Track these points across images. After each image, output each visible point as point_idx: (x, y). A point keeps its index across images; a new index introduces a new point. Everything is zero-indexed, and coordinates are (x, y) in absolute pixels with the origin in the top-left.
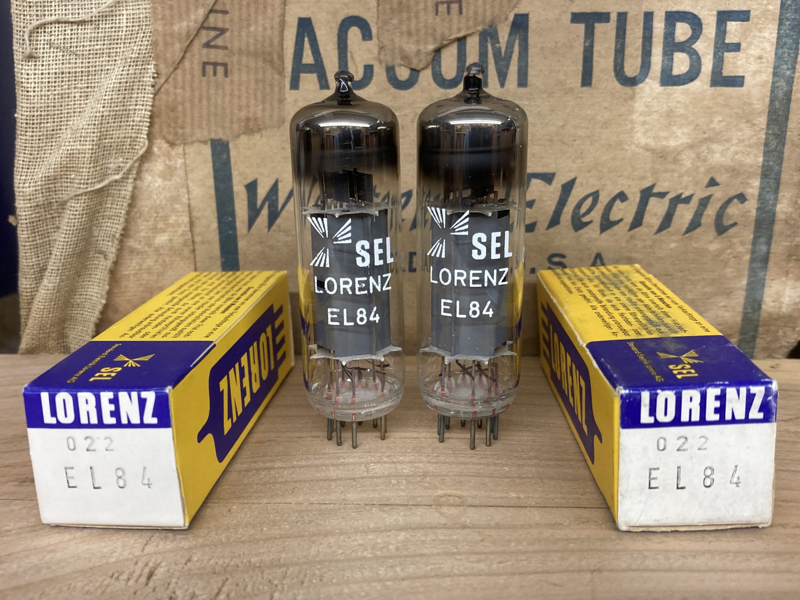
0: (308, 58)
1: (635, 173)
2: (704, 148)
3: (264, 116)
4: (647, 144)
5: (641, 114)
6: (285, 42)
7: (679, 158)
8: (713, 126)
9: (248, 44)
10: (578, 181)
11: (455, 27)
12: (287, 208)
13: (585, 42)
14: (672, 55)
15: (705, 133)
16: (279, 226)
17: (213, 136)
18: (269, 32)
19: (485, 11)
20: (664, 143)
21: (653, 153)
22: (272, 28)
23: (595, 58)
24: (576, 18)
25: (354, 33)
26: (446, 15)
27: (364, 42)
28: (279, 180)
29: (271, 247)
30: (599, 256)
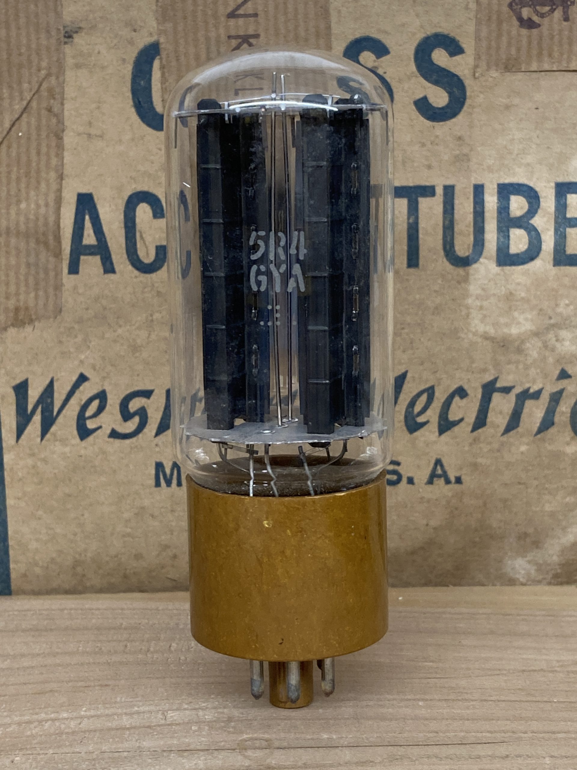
0: (89, 238)
1: (474, 365)
2: (551, 336)
3: (37, 304)
4: (485, 332)
5: (477, 298)
6: (61, 221)
7: (523, 347)
8: (560, 310)
9: (17, 224)
10: (409, 375)
12: (64, 411)
13: (408, 219)
14: (508, 231)
15: (550, 318)
16: (54, 435)
18: (42, 211)
20: (506, 330)
21: (493, 342)
22: (47, 205)
23: (421, 236)
24: (398, 192)
25: (143, 210)
27: (155, 220)
28: (55, 379)
29: (45, 461)
30: (438, 462)
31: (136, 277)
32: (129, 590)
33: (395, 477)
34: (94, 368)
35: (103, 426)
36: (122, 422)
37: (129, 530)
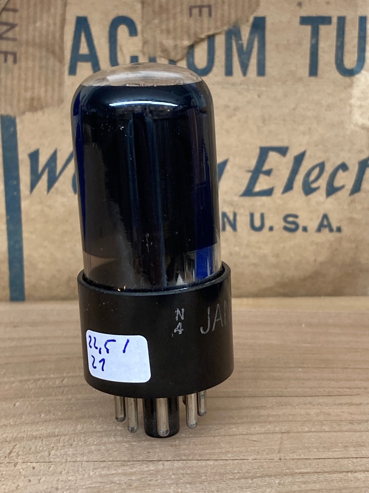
0: (84, 49)
1: (354, 148)
3: (46, 96)
4: (363, 124)
5: (358, 99)
6: (64, 36)
9: (34, 37)
10: (307, 155)
11: (206, 26)
12: (63, 174)
13: (311, 41)
16: (57, 189)
17: (3, 112)
18: (52, 28)
19: (230, 14)
22: (55, 24)
23: (320, 54)
24: (305, 21)
25: (123, 31)
26: (198, 18)
27: (131, 37)
28: (58, 149)
29: (50, 207)
30: (325, 217)
33: (293, 226)
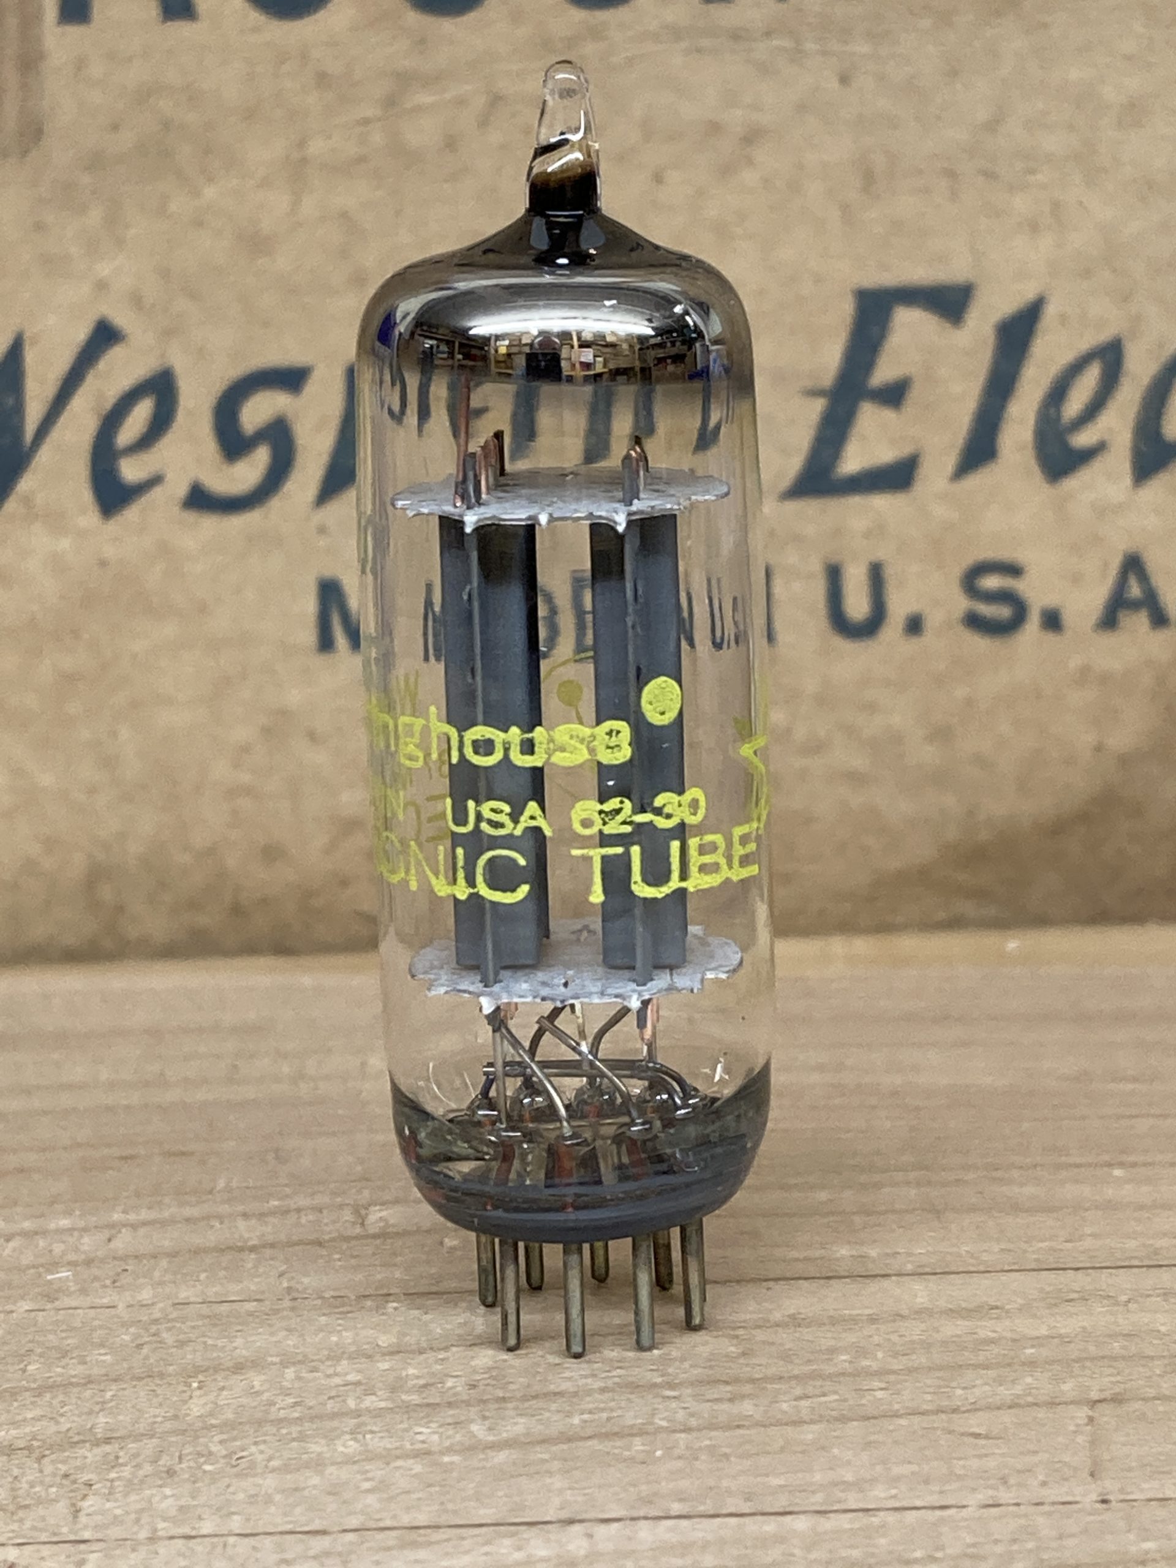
10: (1050, 312)
12: (55, 432)
16: (27, 501)
28: (27, 335)
30: (1133, 565)
31: (256, 30)
32: (250, 949)
33: (1004, 612)
34: (137, 301)
35: (170, 476)
36: (224, 467)
37: (245, 778)
